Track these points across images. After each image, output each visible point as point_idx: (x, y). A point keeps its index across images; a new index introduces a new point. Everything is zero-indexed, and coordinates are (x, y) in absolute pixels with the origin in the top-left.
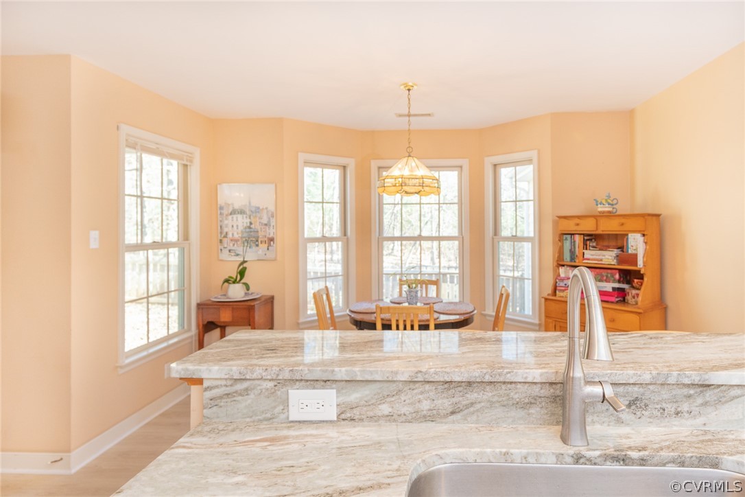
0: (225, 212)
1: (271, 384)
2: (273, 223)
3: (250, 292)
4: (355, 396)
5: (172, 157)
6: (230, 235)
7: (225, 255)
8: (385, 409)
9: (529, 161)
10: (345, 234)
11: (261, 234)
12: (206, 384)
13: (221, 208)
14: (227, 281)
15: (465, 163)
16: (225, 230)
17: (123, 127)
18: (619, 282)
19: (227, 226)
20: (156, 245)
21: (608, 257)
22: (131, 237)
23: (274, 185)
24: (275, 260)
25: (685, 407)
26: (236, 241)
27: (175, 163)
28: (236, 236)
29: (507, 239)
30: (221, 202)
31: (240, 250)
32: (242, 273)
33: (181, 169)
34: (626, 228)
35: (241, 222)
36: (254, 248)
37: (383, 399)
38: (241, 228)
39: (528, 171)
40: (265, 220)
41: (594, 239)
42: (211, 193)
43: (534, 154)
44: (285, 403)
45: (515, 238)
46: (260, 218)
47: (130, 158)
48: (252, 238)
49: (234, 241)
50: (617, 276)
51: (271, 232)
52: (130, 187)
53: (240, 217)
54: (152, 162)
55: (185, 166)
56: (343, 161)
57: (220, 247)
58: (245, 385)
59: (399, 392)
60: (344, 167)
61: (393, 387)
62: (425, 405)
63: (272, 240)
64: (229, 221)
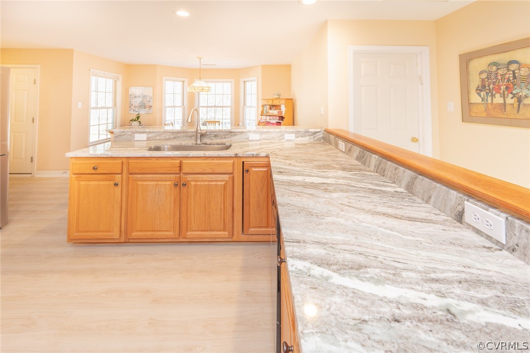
0: (132, 97)
1: (130, 133)
2: (152, 100)
3: (141, 124)
4: (151, 135)
5: (110, 78)
6: (134, 105)
7: (132, 112)
8: (158, 138)
9: (254, 80)
10: (183, 105)
11: (146, 104)
12: (114, 133)
13: (130, 95)
14: (131, 120)
15: (233, 80)
16: (132, 103)
17: (91, 70)
18: (279, 120)
19: (132, 102)
20: (102, 108)
21: (275, 112)
22: (93, 105)
23: (152, 88)
24: (152, 114)
25: (227, 136)
26: (136, 107)
27: (111, 80)
28: (136, 105)
29: (248, 107)
30: (130, 93)
31: (137, 110)
32: (138, 118)
33: (114, 82)
34: (280, 103)
35: (139, 100)
36: (144, 109)
37: (157, 136)
38: (138, 102)
39: (254, 84)
40: (148, 100)
41: (272, 107)
42: (126, 91)
43: (256, 78)
44: (134, 137)
45: (250, 107)
46: (146, 99)
47: (93, 79)
48: (143, 106)
49: (135, 107)
50: (278, 118)
51: (151, 104)
52: (93, 88)
53: (138, 98)
54: (102, 80)
55: (116, 81)
56: (183, 79)
57: (130, 109)
58: (124, 133)
59: (161, 134)
60: (184, 81)
61: (160, 133)
62: (168, 137)
63: (151, 106)
64: (133, 100)
